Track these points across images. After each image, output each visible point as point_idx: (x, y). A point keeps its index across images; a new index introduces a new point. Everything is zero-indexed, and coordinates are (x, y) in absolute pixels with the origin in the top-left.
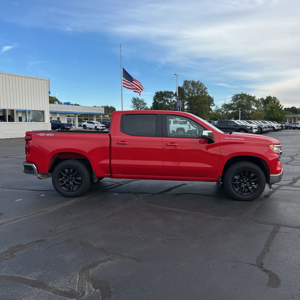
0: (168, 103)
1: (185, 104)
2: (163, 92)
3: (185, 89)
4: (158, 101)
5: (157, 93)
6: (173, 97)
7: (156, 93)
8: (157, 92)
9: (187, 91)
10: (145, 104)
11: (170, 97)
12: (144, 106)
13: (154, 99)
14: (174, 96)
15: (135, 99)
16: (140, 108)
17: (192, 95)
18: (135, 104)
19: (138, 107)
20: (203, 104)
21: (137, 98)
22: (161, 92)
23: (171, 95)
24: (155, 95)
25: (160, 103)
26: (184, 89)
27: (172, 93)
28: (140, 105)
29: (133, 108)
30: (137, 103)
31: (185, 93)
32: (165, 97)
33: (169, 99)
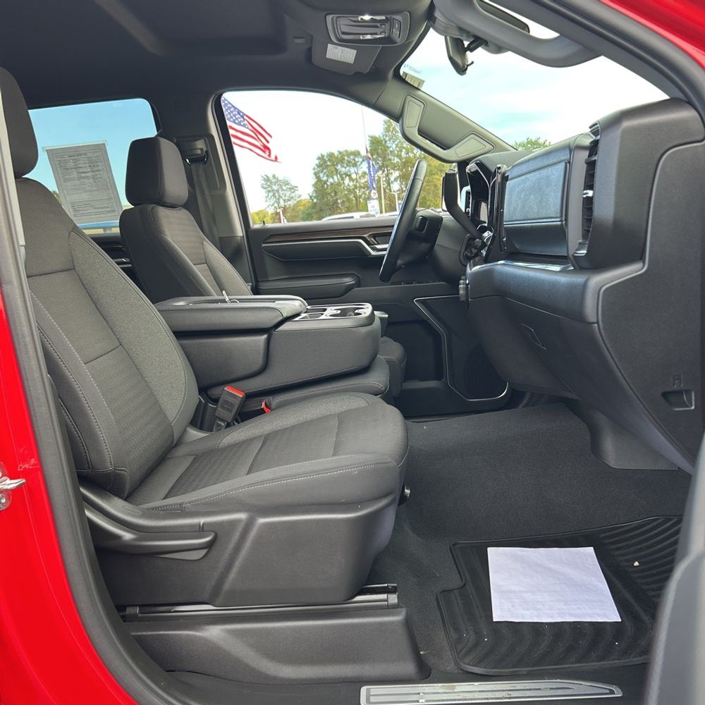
0: (351, 179)
1: (392, 179)
2: (336, 154)
3: (389, 140)
4: (325, 178)
5: (321, 158)
6: (361, 163)
7: (319, 158)
8: (322, 156)
9: (394, 146)
10: (293, 189)
11: (355, 165)
12: (293, 195)
13: (315, 174)
14: (363, 160)
15: (267, 179)
16: (284, 200)
17: (407, 153)
18: (269, 191)
19: (279, 199)
20: (437, 174)
21: (274, 176)
22: (331, 155)
23: (357, 159)
24: (317, 162)
25: (332, 184)
26: (386, 142)
27: (357, 154)
28: (281, 193)
29: (266, 201)
30: (275, 188)
31: (391, 152)
32: (342, 167)
33: (352, 170)
